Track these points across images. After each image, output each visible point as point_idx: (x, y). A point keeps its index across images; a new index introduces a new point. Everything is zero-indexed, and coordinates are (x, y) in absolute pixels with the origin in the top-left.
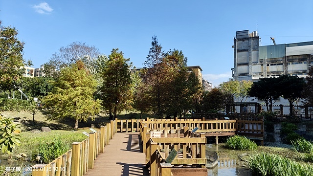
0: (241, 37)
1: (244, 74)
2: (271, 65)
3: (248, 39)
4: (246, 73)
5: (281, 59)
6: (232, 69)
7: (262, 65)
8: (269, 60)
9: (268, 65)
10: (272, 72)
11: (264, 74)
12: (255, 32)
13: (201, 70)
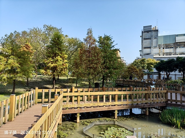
0: (146, 30)
1: (148, 54)
2: (166, 48)
3: (151, 31)
4: (149, 54)
5: (173, 45)
6: (140, 51)
7: (160, 48)
8: (164, 45)
9: (163, 48)
10: (166, 53)
11: (161, 54)
12: (156, 27)
13: (120, 52)
